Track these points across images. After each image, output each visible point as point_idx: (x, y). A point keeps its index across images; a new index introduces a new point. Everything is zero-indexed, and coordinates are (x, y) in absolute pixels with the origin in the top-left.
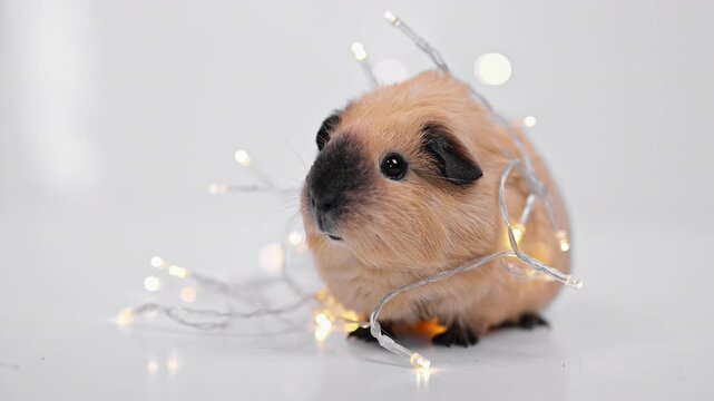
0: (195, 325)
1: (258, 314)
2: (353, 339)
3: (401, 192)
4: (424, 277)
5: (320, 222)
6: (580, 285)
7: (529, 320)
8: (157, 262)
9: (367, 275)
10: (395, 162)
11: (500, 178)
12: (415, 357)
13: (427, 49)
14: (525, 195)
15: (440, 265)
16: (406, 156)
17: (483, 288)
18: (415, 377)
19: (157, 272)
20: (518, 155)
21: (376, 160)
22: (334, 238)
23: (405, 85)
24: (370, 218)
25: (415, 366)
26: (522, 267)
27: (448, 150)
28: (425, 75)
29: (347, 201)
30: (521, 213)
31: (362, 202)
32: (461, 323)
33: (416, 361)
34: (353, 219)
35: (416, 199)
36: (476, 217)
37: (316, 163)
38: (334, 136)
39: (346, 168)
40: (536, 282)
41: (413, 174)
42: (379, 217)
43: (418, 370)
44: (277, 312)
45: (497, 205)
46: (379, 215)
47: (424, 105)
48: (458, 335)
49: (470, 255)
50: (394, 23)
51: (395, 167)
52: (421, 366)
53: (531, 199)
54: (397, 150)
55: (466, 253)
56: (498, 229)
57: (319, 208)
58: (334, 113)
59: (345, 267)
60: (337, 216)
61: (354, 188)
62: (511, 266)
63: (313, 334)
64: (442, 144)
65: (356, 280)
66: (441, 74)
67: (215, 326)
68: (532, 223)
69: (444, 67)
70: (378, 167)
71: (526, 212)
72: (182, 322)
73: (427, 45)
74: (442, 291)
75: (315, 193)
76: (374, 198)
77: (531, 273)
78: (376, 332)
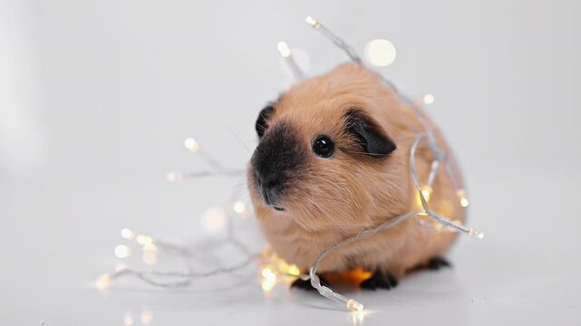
0: (163, 286)
1: (214, 273)
2: (295, 289)
3: (331, 166)
4: (353, 236)
5: (266, 197)
6: (481, 236)
7: (435, 263)
8: (126, 233)
9: (307, 237)
10: (324, 142)
11: (410, 150)
12: (351, 302)
13: (344, 47)
14: (430, 162)
15: (367, 225)
16: (332, 137)
17: (400, 241)
18: (352, 319)
19: (125, 242)
20: (423, 129)
21: (309, 142)
22: (279, 209)
23: (326, 77)
24: (308, 191)
25: (351, 310)
26: (431, 222)
27: (367, 130)
28: (343, 67)
29: (287, 179)
30: (427, 177)
31: (301, 178)
32: (383, 271)
33: (351, 305)
34: (293, 193)
35: (345, 173)
36: (392, 183)
37: (258, 148)
38: (272, 124)
39: (284, 151)
40: (442, 234)
41: (339, 151)
42: (315, 189)
43: (354, 313)
44: (231, 270)
45: (409, 172)
46: (315, 188)
47: (344, 93)
48: (381, 280)
49: (390, 216)
50: (314, 26)
51: (324, 146)
52: (356, 310)
53: (435, 165)
54: (326, 132)
55: (385, 213)
56: (411, 192)
57: (264, 186)
58: (269, 105)
59: (287, 232)
60: (279, 191)
61: (292, 167)
62: (422, 222)
63: (261, 286)
64: (362, 126)
65: (297, 241)
66: (356, 66)
67: (179, 285)
68: (437, 185)
69: (358, 60)
70: (310, 148)
71: (432, 176)
72: (153, 284)
73: (343, 43)
74: (367, 246)
75: (261, 173)
76: (310, 175)
77: (439, 227)
78: (316, 283)
